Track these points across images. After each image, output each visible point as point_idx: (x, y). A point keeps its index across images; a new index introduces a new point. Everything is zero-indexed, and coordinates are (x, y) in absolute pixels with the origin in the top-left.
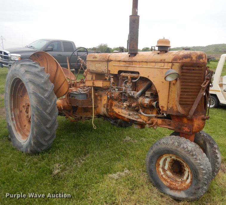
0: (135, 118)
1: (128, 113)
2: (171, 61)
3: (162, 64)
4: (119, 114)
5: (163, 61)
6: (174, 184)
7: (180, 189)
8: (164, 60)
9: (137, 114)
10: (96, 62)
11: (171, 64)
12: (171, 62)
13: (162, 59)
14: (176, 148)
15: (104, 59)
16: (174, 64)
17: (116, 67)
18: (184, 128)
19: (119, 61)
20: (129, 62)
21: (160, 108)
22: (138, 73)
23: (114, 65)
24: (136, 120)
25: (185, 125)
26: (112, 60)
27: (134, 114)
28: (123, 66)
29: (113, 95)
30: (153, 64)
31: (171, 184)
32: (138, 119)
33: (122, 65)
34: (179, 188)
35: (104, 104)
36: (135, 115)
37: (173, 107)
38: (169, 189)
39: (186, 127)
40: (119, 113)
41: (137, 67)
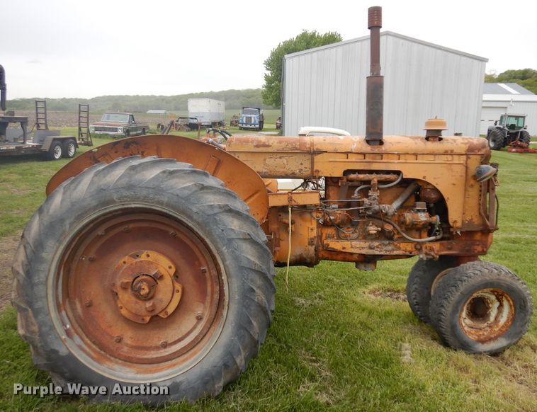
0: (386, 251)
1: (367, 244)
2: (464, 153)
3: (450, 158)
4: (344, 251)
5: (449, 152)
6: (481, 333)
7: (495, 337)
8: (452, 151)
9: (389, 243)
10: (268, 156)
11: (465, 157)
12: (466, 154)
13: (447, 149)
14: (498, 277)
15: (297, 149)
16: (471, 156)
17: (338, 163)
18: (476, 247)
19: (347, 153)
20: (372, 155)
21: (451, 224)
22: (398, 173)
23: (331, 160)
24: (388, 253)
25: (478, 243)
26: (326, 152)
27: (383, 244)
28: (357, 162)
29: (332, 218)
30: (431, 157)
31: (479, 336)
32: (393, 250)
33: (354, 160)
34: (492, 336)
35: (312, 237)
36: (386, 245)
37: (472, 219)
38: (480, 344)
39: (478, 245)
40: (344, 248)
41: (394, 163)
